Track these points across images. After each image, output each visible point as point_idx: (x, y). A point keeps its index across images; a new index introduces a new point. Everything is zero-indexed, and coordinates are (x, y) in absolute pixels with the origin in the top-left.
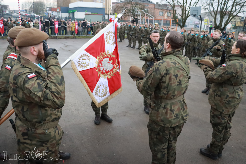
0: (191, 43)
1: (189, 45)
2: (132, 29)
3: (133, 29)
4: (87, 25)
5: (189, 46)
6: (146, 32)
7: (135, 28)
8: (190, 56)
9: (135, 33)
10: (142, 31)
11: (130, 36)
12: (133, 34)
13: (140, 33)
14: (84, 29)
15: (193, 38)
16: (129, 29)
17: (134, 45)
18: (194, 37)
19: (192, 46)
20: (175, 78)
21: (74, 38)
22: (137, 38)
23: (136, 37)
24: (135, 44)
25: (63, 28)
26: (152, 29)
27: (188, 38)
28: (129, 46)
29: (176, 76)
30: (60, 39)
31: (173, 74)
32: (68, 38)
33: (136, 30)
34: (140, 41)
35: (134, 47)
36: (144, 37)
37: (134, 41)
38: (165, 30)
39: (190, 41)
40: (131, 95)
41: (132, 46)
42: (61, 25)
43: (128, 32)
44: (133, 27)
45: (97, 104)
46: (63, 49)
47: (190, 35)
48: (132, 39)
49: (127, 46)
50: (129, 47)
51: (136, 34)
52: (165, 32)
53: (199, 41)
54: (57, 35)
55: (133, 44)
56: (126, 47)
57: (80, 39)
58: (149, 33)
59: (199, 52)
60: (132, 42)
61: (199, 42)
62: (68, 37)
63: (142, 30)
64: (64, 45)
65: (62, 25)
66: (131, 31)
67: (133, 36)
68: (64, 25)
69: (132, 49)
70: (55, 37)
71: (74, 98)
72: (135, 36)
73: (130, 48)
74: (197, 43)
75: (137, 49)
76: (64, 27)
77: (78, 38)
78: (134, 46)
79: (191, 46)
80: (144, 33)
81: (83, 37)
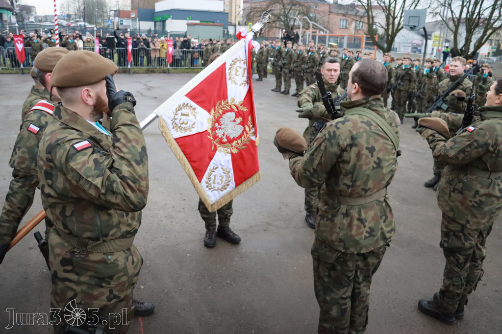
0: (402, 83)
1: (398, 88)
2: (284, 54)
3: (286, 55)
4: (192, 46)
5: (400, 91)
6: (311, 60)
7: (290, 53)
8: (401, 111)
9: (290, 64)
10: (303, 60)
11: (280, 69)
12: (284, 64)
13: (299, 63)
14: (185, 53)
15: (407, 73)
16: (277, 55)
17: (287, 87)
18: (410, 72)
19: (405, 91)
20: (370, 155)
21: (164, 72)
22: (292, 73)
23: (290, 72)
24: (290, 86)
25: (142, 52)
26: (325, 56)
27: (397, 75)
28: (276, 89)
29: (371, 150)
30: (137, 75)
31: (365, 145)
32: (153, 72)
33: (291, 56)
34: (298, 80)
35: (286, 92)
36: (306, 72)
37: (287, 79)
38: (351, 57)
39: (401, 80)
40: (279, 188)
41: (283, 89)
42: (139, 47)
43: (275, 61)
44: (286, 50)
45: (210, 205)
46: (142, 94)
47: (402, 68)
48: (283, 74)
49: (273, 90)
50: (276, 91)
51: (292, 65)
52: (349, 61)
53: (420, 80)
54: (131, 66)
55: (285, 85)
56: (271, 91)
57: (175, 75)
58: (318, 63)
59: (420, 102)
60: (283, 81)
61: (421, 82)
62: (152, 69)
63: (304, 57)
64: (144, 87)
65: (141, 45)
66: (280, 58)
67: (286, 68)
68: (145, 47)
69: (282, 95)
70: (127, 70)
71: (163, 192)
72: (289, 68)
73: (279, 93)
74: (417, 84)
75: (293, 95)
76: (146, 50)
77: (173, 73)
78: (287, 90)
79: (403, 91)
80: (307, 62)
81: (184, 70)
